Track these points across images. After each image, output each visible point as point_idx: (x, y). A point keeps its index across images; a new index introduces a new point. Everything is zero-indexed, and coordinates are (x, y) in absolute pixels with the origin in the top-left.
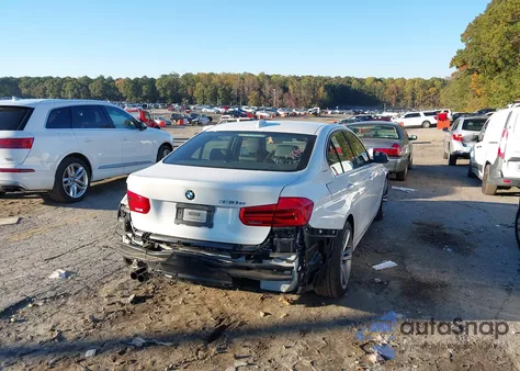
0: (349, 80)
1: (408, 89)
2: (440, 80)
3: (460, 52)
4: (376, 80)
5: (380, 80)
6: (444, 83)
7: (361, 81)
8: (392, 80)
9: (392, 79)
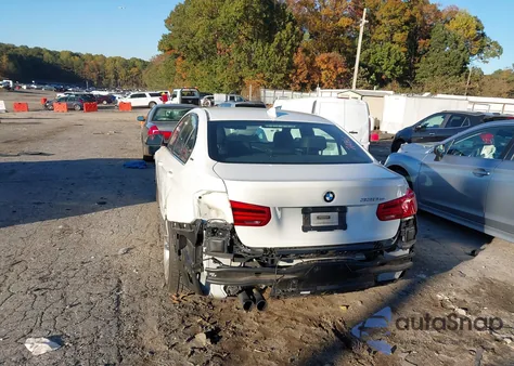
0: (39, 51)
1: (109, 67)
2: (140, 60)
3: (165, 36)
4: (73, 55)
5: (77, 55)
6: (145, 64)
7: (55, 54)
8: (92, 57)
9: (90, 55)
